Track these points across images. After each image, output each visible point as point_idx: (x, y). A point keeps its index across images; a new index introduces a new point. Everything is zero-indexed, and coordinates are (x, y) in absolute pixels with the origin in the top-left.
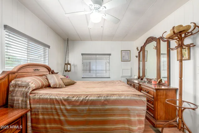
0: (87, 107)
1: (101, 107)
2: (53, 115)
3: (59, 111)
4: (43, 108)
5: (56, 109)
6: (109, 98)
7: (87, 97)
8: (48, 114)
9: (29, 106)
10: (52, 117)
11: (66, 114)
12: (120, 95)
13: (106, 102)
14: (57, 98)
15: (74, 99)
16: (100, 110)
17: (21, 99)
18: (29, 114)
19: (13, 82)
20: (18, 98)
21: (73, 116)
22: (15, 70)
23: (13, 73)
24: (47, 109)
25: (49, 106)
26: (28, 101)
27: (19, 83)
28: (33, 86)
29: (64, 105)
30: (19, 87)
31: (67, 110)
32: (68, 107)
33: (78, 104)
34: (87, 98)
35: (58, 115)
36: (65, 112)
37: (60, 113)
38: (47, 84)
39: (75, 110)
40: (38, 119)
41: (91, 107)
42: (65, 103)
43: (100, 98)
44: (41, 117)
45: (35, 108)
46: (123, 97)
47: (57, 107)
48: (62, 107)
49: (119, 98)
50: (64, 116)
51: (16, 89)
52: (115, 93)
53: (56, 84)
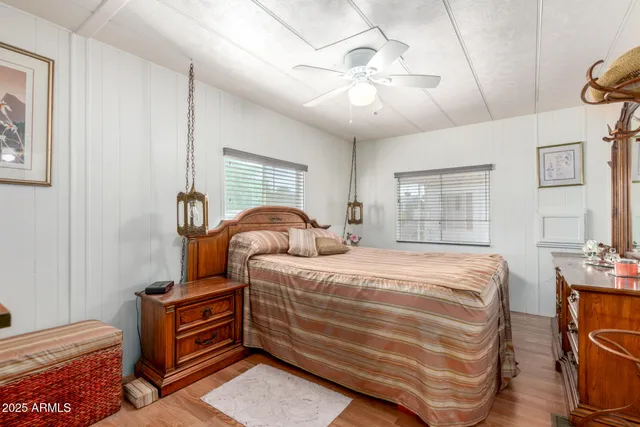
0: (328, 298)
1: (354, 303)
2: (277, 301)
3: (285, 296)
4: (265, 287)
5: (281, 292)
6: (374, 285)
7: (331, 276)
8: (271, 299)
9: (247, 281)
10: (276, 305)
11: (295, 304)
12: (401, 282)
13: (365, 294)
14: (284, 271)
15: (309, 277)
16: (353, 308)
17: (239, 266)
18: (247, 292)
19: (233, 238)
20: (236, 265)
21: (305, 311)
22: (237, 219)
23: (235, 224)
24: (269, 288)
25: (272, 284)
26: (246, 272)
27: (240, 240)
28: (255, 247)
29: (292, 286)
30: (240, 247)
31: (296, 296)
32: (299, 292)
33: (314, 288)
34: (330, 280)
35: (284, 304)
36: (293, 299)
37: (287, 301)
38: (285, 246)
39: (309, 300)
40: (258, 304)
41: (336, 300)
42: (294, 282)
43: (355, 283)
44: (262, 301)
45: (255, 285)
46: (406, 289)
47: (283, 287)
48: (289, 289)
49: (398, 289)
50: (292, 307)
51: (236, 251)
52: (392, 276)
53: (297, 249)
